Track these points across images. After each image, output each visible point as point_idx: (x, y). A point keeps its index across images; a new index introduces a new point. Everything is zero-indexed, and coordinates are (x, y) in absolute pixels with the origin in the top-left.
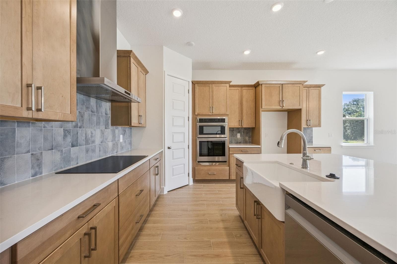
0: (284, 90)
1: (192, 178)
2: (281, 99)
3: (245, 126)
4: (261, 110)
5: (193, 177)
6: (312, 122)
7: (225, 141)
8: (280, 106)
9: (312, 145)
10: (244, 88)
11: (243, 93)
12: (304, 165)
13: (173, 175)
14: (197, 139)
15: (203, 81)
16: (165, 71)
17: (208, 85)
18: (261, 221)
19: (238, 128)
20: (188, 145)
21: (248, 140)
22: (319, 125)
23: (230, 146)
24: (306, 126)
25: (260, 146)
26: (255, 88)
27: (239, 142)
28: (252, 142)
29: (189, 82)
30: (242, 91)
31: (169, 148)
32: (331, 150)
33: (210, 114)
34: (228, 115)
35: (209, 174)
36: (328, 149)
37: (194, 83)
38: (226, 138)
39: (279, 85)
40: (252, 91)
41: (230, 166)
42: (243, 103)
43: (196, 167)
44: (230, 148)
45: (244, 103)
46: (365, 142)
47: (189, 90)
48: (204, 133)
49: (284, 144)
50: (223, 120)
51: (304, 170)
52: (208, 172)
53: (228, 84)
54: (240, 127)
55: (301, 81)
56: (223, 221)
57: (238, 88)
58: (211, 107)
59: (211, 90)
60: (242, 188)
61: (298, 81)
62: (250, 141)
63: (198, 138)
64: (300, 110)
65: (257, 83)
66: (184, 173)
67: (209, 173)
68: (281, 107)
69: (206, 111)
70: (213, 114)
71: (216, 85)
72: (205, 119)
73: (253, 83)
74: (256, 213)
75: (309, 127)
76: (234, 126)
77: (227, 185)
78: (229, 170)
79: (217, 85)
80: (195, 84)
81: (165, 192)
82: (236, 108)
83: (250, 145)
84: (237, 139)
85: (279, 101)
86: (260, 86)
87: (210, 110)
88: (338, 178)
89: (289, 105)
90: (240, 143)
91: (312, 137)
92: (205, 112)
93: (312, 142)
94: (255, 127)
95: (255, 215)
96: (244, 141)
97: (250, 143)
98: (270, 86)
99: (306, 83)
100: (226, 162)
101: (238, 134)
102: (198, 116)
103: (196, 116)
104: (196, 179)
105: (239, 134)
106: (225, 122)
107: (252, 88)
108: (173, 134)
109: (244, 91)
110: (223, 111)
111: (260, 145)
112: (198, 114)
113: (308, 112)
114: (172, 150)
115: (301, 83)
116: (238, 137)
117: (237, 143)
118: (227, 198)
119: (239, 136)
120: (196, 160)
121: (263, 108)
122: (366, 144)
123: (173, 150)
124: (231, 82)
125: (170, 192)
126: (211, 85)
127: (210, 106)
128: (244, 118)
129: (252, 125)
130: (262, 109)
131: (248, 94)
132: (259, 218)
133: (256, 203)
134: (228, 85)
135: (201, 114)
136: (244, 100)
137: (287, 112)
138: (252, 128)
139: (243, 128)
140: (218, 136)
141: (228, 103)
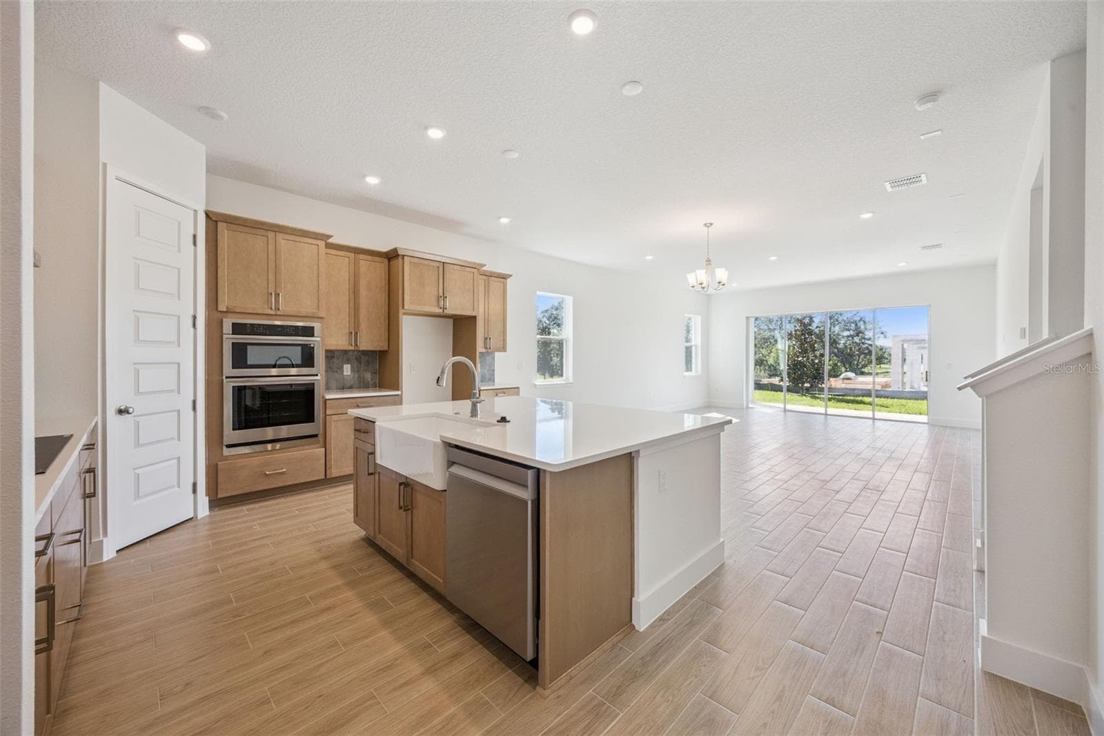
0: (447, 275)
1: (207, 498)
2: (441, 294)
3: (365, 345)
4: (401, 311)
5: (208, 494)
6: (493, 343)
7: (314, 384)
8: (438, 306)
9: (494, 385)
10: (361, 256)
11: (359, 268)
12: (474, 413)
13: (138, 496)
14: (225, 380)
15: (245, 220)
16: (105, 165)
17: (262, 232)
18: (412, 512)
19: (345, 352)
20: (192, 398)
21: (371, 379)
22: (504, 349)
23: (327, 395)
24: (484, 350)
25: (399, 393)
26: (389, 261)
27: (348, 385)
28: (381, 385)
29: (195, 211)
30: (356, 263)
31: (120, 412)
32: (519, 392)
33: (270, 313)
34: (323, 318)
35: (267, 475)
36: (515, 390)
37: (213, 220)
38: (317, 375)
39: (437, 264)
40: (380, 267)
41: (327, 446)
42: (359, 290)
43: (219, 463)
44: (326, 400)
45: (363, 292)
46: (564, 378)
47: (195, 237)
48: (249, 363)
49: (447, 381)
50: (309, 332)
51: (474, 419)
52: (262, 471)
53: (324, 243)
54: (353, 348)
55: (475, 263)
56: (326, 558)
57: (348, 254)
58: (271, 294)
59: (271, 248)
60: (372, 474)
61: (470, 263)
62: (375, 383)
63: (226, 377)
64: (474, 318)
65: (392, 250)
66: (176, 484)
67: (267, 473)
68: (441, 310)
69: (258, 305)
70: (279, 313)
71: (287, 237)
72: (252, 325)
73: (384, 248)
74: (402, 504)
75: (489, 352)
76: (337, 345)
77: (320, 493)
78: (324, 456)
79: (292, 237)
80: (217, 222)
81: (109, 554)
82: (342, 300)
83: (375, 391)
84: (343, 378)
85: (439, 297)
86: (400, 259)
87: (269, 302)
88: (509, 422)
89: (457, 306)
90: (351, 388)
91: (494, 370)
92: (254, 308)
93: (494, 379)
94: (387, 349)
95: (401, 508)
96: (360, 382)
97: (376, 387)
98: (422, 262)
99: (484, 268)
100: (316, 436)
101: (345, 366)
102: (230, 315)
103: (219, 314)
104: (219, 496)
105: (349, 366)
106: (313, 336)
107: (381, 259)
108: (138, 367)
109: (362, 262)
110: (307, 306)
111: (398, 390)
112: (227, 308)
113: (487, 321)
114: (134, 416)
115: (476, 267)
116: (345, 373)
117: (342, 388)
118: (327, 518)
119: (347, 370)
120: (222, 442)
121: (405, 308)
122: (563, 380)
123: (138, 419)
124: (331, 236)
125: (123, 552)
126: (271, 235)
127: (270, 291)
128: (363, 326)
129: (380, 345)
130: (404, 311)
131: (372, 273)
132: (408, 510)
133: (402, 487)
134: (322, 244)
135: (238, 311)
136: (363, 284)
137: (452, 320)
138: (379, 351)
139: (359, 351)
140: (293, 371)
141: (321, 287)
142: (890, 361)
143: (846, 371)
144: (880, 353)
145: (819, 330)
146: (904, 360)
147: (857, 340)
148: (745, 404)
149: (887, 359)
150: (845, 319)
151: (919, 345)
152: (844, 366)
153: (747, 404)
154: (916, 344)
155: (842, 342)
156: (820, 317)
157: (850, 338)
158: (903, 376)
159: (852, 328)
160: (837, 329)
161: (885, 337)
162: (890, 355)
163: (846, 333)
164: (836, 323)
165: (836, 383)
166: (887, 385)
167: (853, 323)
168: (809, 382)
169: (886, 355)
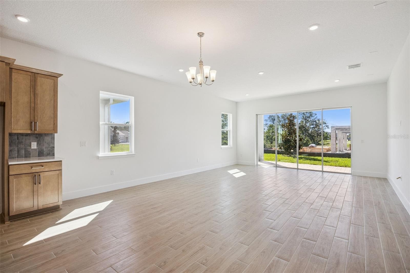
6: (39, 126)
9: (54, 158)
22: (54, 130)
24: (30, 130)
36: (57, 164)
46: (129, 151)
91: (54, 147)
93: (54, 154)
113: (33, 110)
142: (330, 139)
143: (312, 143)
144: (326, 135)
145: (300, 125)
146: (336, 138)
147: (316, 129)
148: (256, 164)
149: (329, 138)
150: (311, 120)
151: (343, 131)
152: (311, 141)
153: (257, 163)
154: (341, 130)
155: (310, 130)
156: (301, 119)
157: (314, 129)
158: (336, 145)
159: (314, 124)
160: (308, 125)
161: (328, 128)
162: (330, 136)
163: (312, 126)
164: (308, 122)
165: (306, 149)
166: (328, 150)
167: (315, 122)
168: (293, 149)
169: (328, 136)
